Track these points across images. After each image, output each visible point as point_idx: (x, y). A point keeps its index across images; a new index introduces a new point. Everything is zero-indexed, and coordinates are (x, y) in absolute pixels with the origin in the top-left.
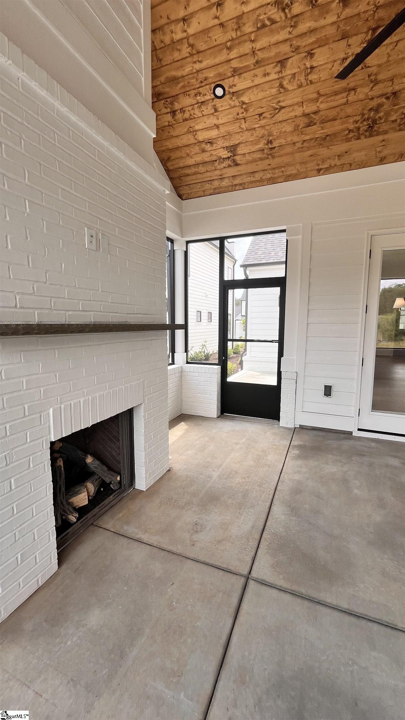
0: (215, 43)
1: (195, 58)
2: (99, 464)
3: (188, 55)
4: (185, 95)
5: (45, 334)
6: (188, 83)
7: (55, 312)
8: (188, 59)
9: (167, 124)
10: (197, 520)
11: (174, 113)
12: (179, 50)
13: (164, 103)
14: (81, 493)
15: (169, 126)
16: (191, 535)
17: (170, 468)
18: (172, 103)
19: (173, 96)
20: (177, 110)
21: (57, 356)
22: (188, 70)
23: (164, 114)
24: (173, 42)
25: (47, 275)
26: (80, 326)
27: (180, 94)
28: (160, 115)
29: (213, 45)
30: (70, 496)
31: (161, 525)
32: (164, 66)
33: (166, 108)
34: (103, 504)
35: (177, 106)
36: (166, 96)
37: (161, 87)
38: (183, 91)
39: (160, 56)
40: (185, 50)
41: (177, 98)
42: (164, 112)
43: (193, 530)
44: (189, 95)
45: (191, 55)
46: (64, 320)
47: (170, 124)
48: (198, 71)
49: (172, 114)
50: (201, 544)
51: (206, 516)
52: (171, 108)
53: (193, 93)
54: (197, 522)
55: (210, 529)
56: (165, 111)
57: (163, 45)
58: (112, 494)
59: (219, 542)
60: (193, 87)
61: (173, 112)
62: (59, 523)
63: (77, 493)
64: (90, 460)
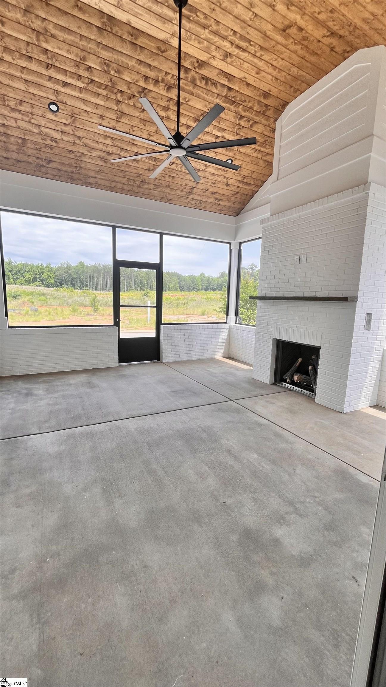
2: (311, 372)
17: (342, 412)
25: (280, 280)
30: (294, 374)
62: (284, 377)
63: (296, 375)
64: (310, 368)
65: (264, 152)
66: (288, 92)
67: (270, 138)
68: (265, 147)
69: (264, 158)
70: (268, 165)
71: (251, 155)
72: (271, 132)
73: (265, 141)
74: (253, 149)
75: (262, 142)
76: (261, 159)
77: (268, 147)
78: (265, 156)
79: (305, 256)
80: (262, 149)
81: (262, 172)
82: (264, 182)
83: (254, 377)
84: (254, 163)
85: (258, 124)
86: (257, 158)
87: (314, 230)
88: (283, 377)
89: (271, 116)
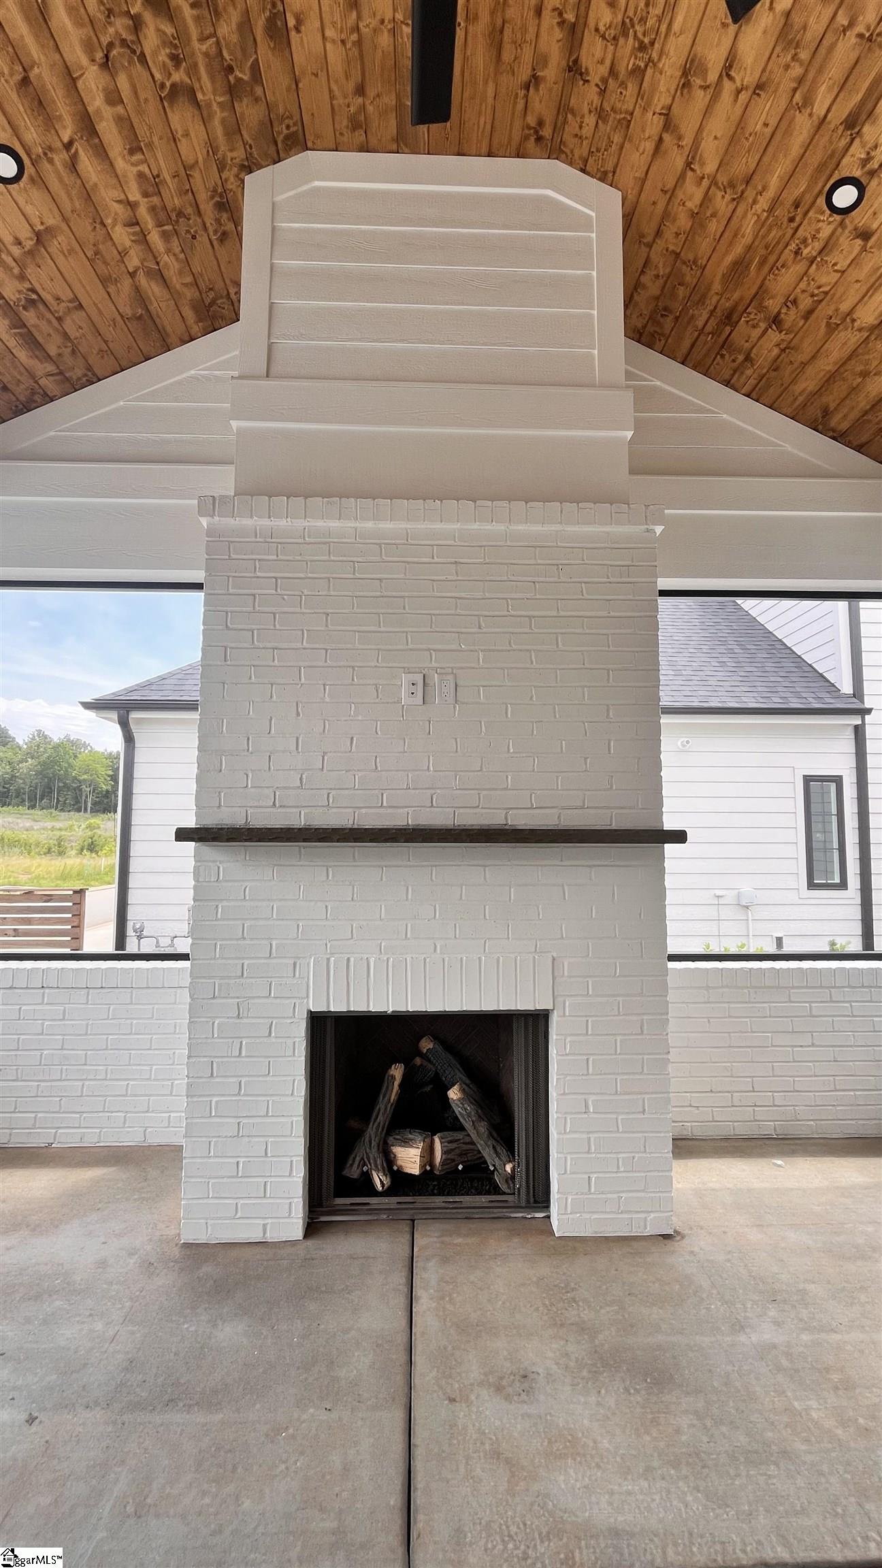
0: (769, 130)
1: (750, 194)
2: (470, 1112)
3: (731, 207)
4: (777, 272)
5: (259, 841)
6: (766, 247)
7: (334, 810)
8: (740, 211)
9: (776, 351)
10: (540, 1371)
11: (776, 321)
12: (714, 215)
13: (748, 322)
14: (412, 1147)
15: (783, 350)
16: (481, 1384)
17: (675, 1231)
18: (761, 308)
19: (754, 296)
20: (779, 313)
21: (330, 878)
22: (749, 227)
23: (760, 338)
24: (693, 215)
25: (326, 758)
26: (321, 831)
27: (765, 279)
28: (753, 347)
29: (768, 136)
30: (395, 1141)
31: (475, 1311)
32: (706, 265)
33: (754, 327)
34: (457, 1199)
35: (773, 305)
36: (741, 308)
37: (723, 300)
38: (766, 269)
39: (691, 256)
40: (722, 203)
41: (766, 291)
42: (757, 336)
43: (501, 1378)
44: (783, 266)
45: (738, 200)
46: (351, 822)
47: (782, 346)
48: (771, 210)
49: (774, 327)
50: (465, 1416)
51: (569, 1388)
52: (765, 318)
53: (788, 255)
54: (535, 1376)
55: (529, 1416)
56: (758, 332)
57: (683, 237)
58: (488, 1193)
59: (496, 1455)
60: (781, 246)
61: (773, 322)
62: (353, 1172)
63: (406, 1143)
64: (454, 1094)
65: (155, 258)
66: (339, 101)
67: (199, 220)
68: (165, 236)
69: (142, 279)
70: (140, 318)
71: (109, 221)
72: (212, 197)
73: (180, 214)
74: (129, 203)
75: (169, 206)
76: (132, 275)
77: (175, 243)
78: (149, 273)
79: (451, 677)
80: (155, 237)
81: (108, 332)
82: (93, 378)
83: (187, 1236)
84: (102, 269)
85: (197, 112)
86: (123, 254)
87: (479, 595)
88: (346, 1173)
89: (244, 133)
